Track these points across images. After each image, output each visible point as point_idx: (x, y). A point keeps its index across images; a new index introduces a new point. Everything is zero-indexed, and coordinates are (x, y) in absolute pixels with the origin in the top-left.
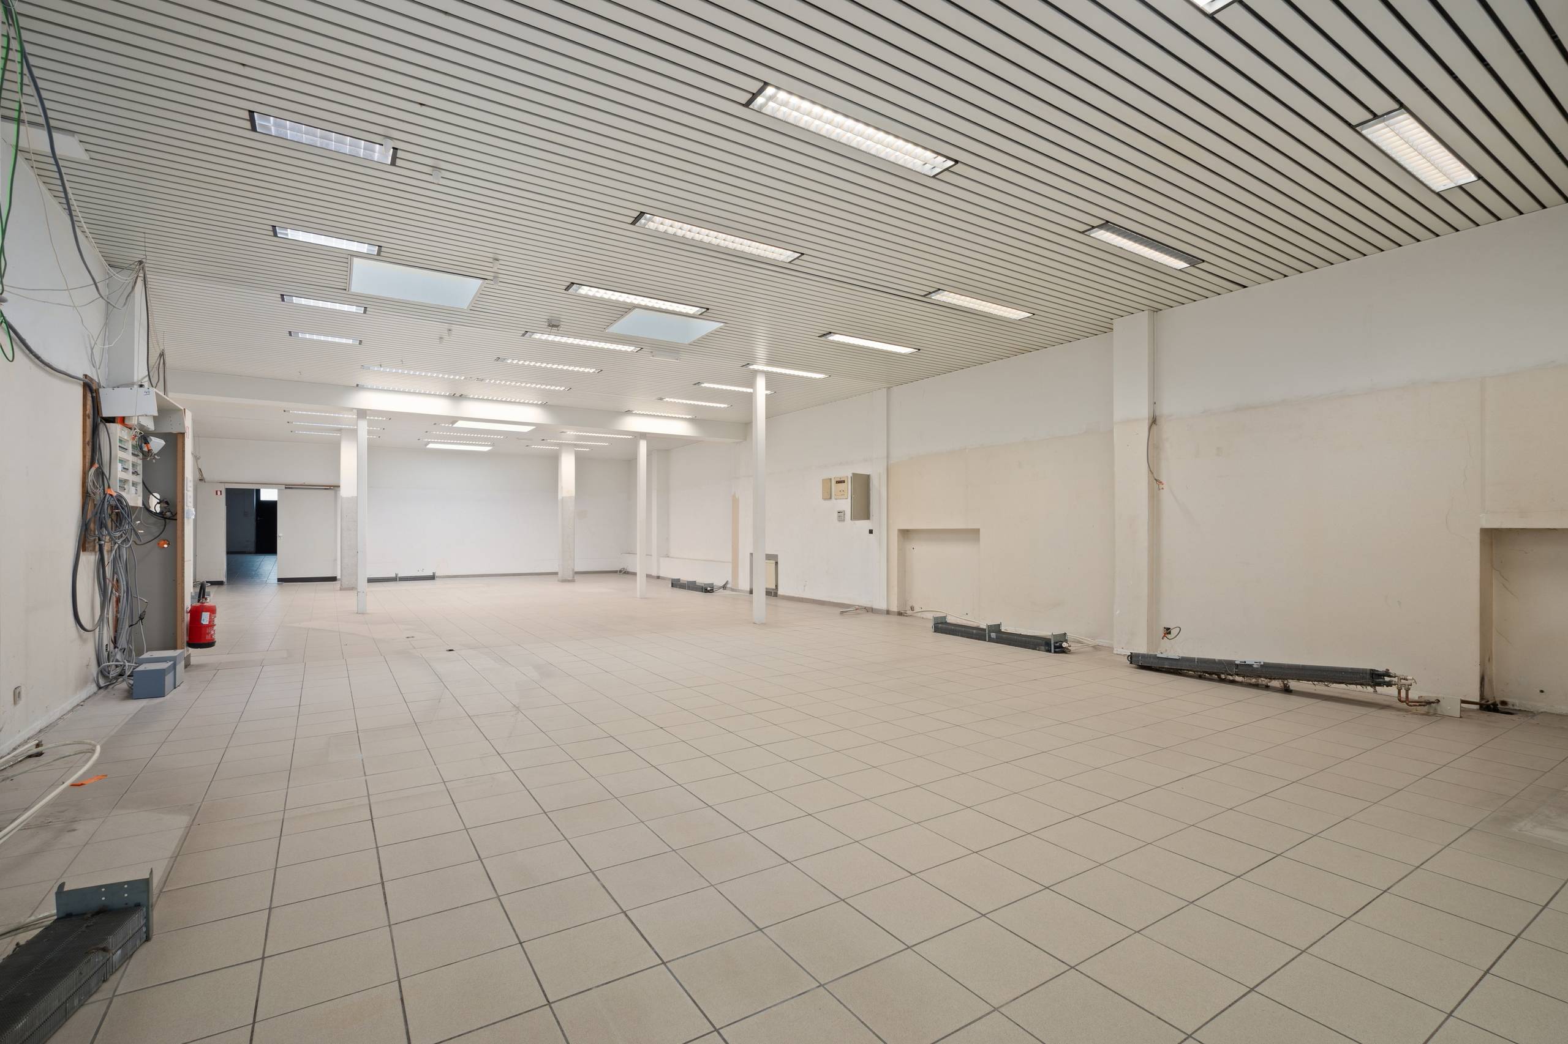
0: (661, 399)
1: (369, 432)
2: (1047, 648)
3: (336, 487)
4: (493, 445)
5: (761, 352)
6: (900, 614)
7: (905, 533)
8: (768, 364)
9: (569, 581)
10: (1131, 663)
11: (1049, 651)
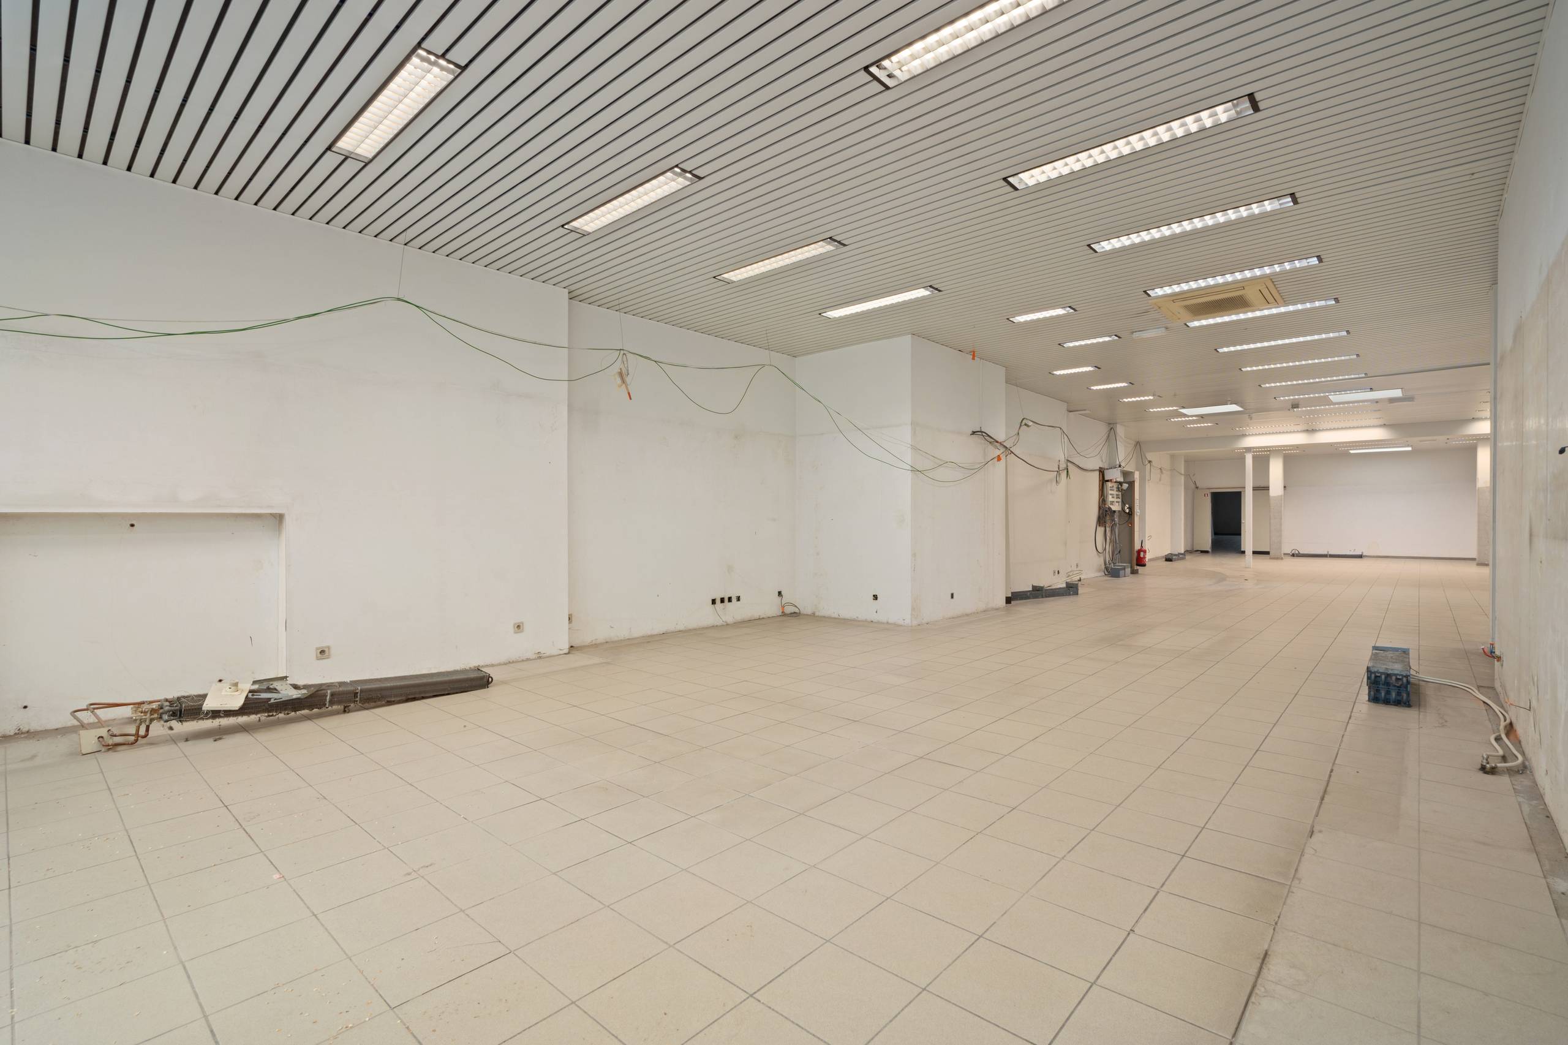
4: (1411, 446)
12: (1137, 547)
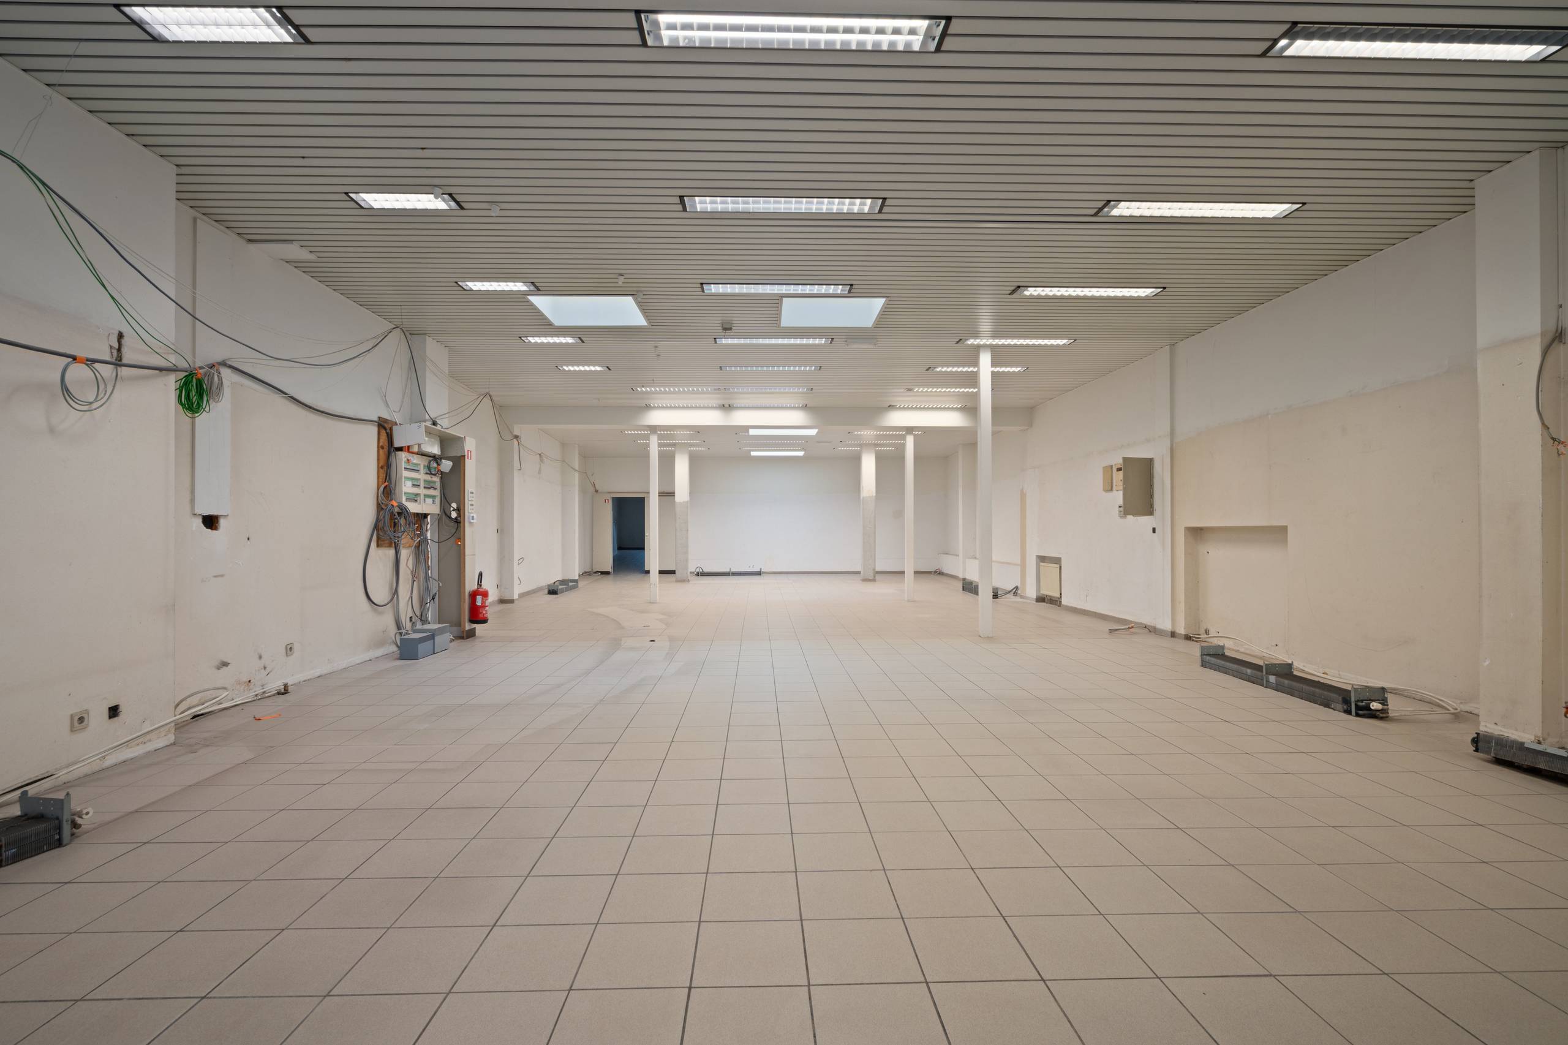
0: (909, 390)
1: (660, 445)
2: (1345, 707)
3: (672, 494)
4: (805, 450)
5: (986, 323)
6: (1188, 638)
7: (1197, 533)
8: (994, 338)
9: (870, 580)
10: (1477, 750)
11: (1348, 712)
12: (471, 585)
